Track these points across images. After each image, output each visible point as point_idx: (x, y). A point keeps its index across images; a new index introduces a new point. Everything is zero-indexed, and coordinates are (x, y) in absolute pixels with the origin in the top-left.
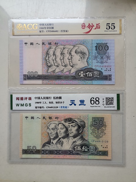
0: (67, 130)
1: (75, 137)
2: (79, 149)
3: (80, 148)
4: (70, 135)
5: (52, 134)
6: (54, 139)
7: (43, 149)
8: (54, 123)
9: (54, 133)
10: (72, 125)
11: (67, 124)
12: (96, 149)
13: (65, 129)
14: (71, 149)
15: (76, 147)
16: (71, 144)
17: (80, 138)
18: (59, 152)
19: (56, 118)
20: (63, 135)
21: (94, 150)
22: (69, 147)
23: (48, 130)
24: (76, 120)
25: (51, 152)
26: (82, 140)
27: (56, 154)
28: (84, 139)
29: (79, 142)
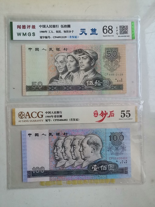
0: (77, 62)
1: (86, 70)
2: (91, 84)
3: (93, 83)
4: (81, 68)
5: (60, 68)
6: (63, 73)
7: (50, 85)
8: (62, 56)
9: (62, 66)
10: (83, 58)
11: (77, 56)
12: (110, 82)
13: (75, 62)
14: (82, 84)
15: (88, 82)
16: (82, 78)
17: (92, 72)
18: (69, 88)
19: (64, 49)
20: (73, 68)
21: (107, 85)
22: (80, 82)
23: (56, 63)
24: (87, 51)
25: (60, 88)
26: (94, 73)
27: (66, 90)
28: (97, 73)
29: (91, 76)
